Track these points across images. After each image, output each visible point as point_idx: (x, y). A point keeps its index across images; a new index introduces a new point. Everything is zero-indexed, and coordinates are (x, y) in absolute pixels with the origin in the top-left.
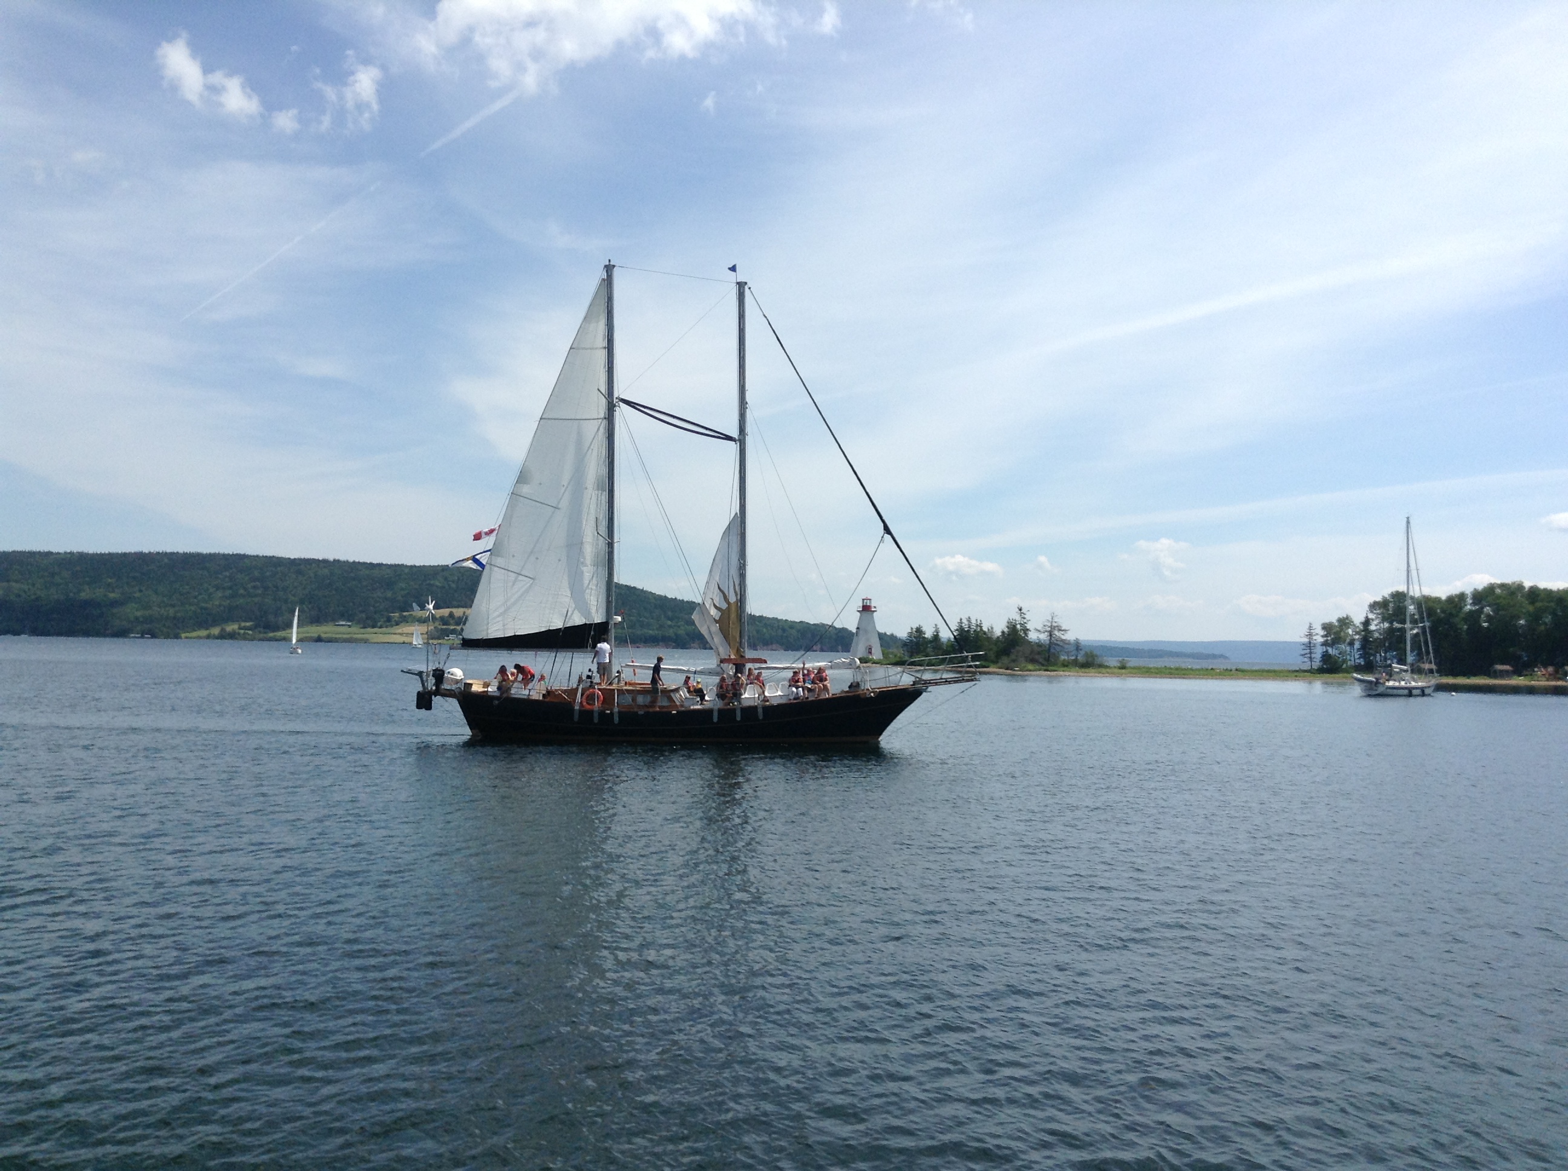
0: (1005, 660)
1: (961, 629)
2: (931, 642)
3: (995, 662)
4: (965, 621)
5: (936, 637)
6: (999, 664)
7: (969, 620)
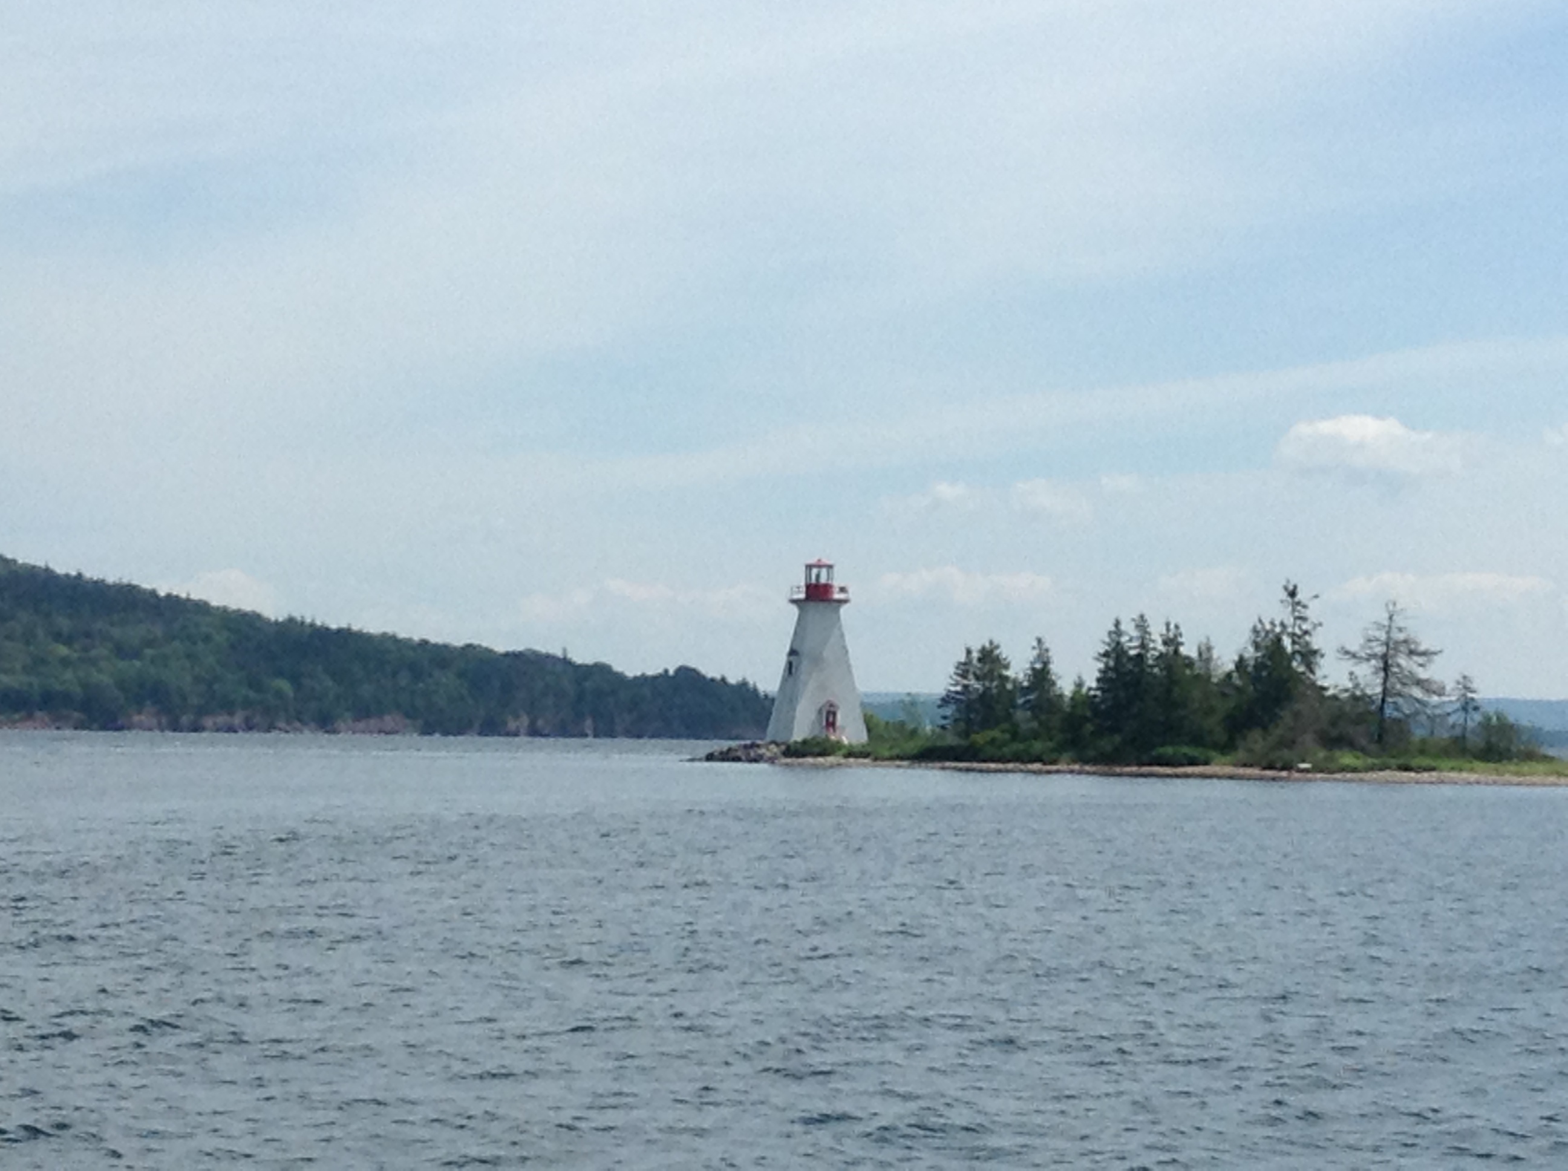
0: (1256, 740)
1: (1116, 653)
2: (1026, 691)
3: (1226, 748)
4: (1129, 629)
5: (1041, 676)
6: (1241, 754)
7: (1142, 624)
